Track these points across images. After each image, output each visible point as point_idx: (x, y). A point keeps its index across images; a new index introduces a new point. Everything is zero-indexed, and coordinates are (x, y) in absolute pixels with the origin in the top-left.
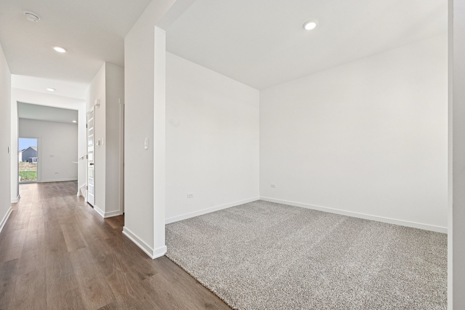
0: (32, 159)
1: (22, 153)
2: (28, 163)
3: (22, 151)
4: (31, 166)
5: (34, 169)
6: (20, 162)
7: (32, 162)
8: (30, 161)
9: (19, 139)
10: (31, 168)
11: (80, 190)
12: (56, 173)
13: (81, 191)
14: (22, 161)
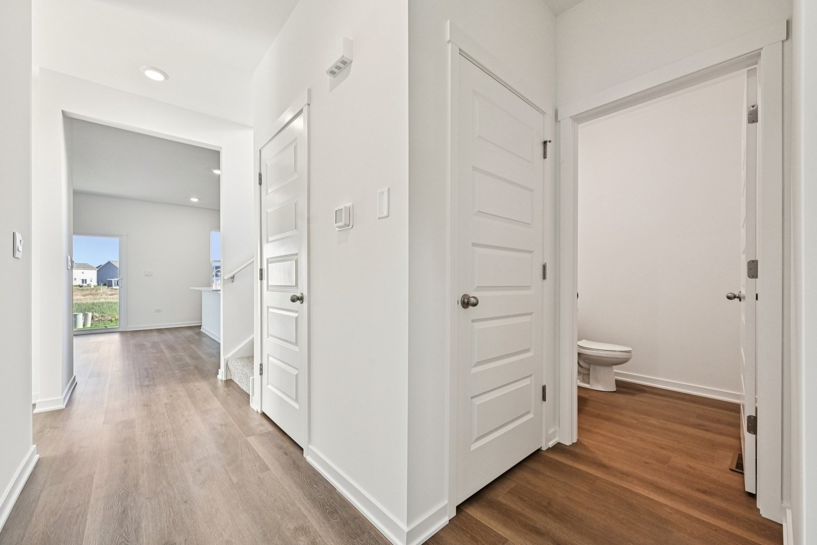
0: (112, 281)
1: (98, 271)
2: (106, 287)
3: (97, 268)
4: (110, 293)
5: (115, 299)
6: (94, 286)
7: (112, 286)
8: (109, 284)
9: (74, 237)
10: (109, 297)
11: (227, 365)
12: (157, 310)
13: (229, 365)
14: (96, 284)
